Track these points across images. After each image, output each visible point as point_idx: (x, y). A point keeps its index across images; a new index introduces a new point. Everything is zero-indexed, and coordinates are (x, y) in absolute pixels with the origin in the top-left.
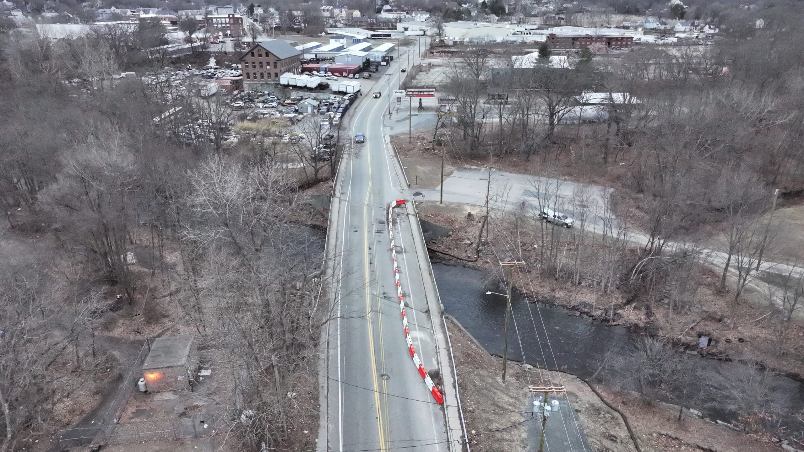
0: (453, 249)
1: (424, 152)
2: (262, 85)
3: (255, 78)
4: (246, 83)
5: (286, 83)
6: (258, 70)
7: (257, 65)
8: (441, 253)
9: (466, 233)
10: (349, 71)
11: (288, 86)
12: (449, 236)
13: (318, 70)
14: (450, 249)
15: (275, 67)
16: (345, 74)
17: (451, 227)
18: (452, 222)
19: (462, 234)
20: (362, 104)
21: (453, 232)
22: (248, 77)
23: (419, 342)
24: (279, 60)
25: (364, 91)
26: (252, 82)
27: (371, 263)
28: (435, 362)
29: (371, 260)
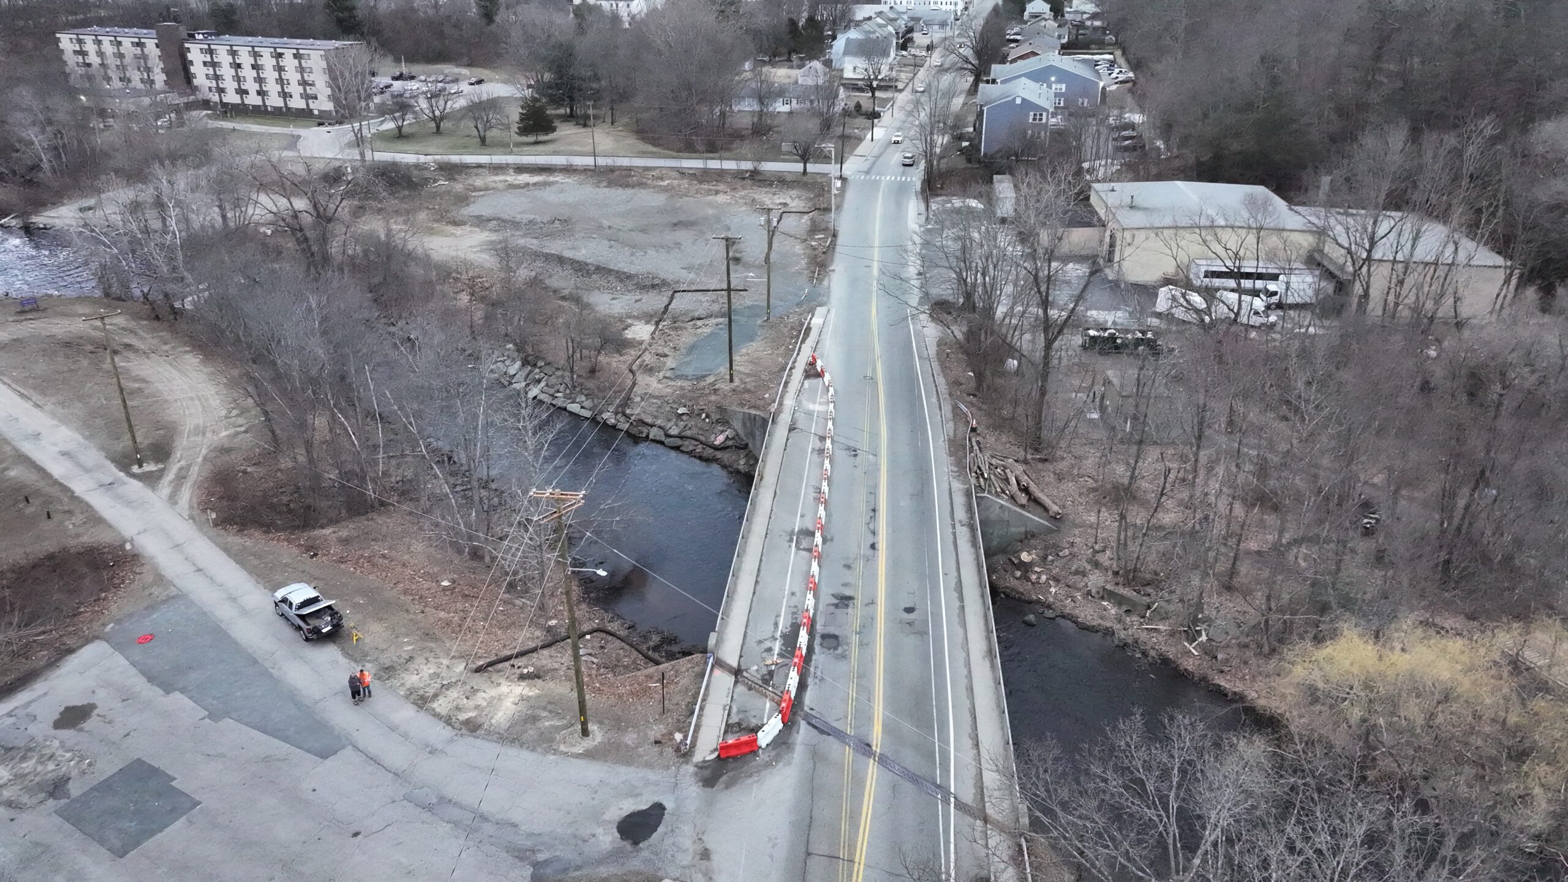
27: (874, 510)
28: (806, 384)
29: (873, 517)
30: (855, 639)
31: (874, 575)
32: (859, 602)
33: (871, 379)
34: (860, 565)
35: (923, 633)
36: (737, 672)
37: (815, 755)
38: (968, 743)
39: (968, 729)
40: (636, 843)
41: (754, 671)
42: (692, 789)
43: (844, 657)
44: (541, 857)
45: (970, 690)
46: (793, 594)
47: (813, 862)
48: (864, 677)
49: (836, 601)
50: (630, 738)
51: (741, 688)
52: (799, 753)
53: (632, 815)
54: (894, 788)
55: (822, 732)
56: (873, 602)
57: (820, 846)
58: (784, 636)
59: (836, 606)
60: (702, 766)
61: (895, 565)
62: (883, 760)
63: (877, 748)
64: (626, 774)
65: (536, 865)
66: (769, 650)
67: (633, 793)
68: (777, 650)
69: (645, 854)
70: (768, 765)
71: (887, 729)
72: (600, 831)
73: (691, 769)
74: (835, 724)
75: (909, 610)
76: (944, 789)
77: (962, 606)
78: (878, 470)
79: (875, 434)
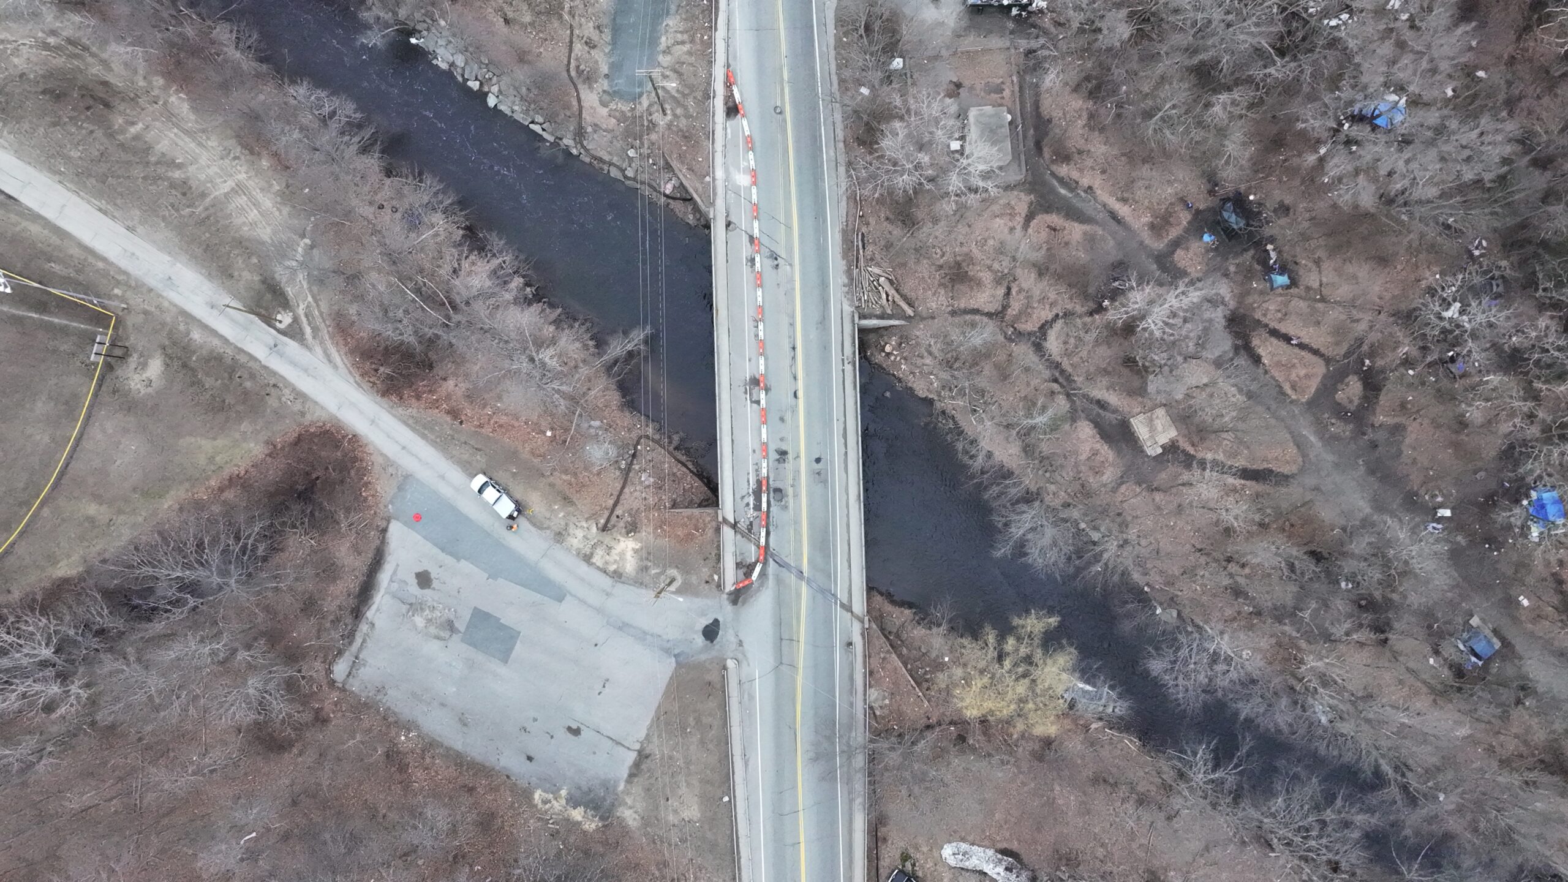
27: (794, 348)
28: (729, 131)
29: (794, 358)
30: (790, 491)
31: (798, 427)
32: (790, 456)
33: (780, 113)
34: (788, 417)
35: (825, 482)
36: (734, 526)
37: (779, 581)
38: (846, 564)
39: (846, 556)
40: (712, 642)
41: (743, 525)
42: (729, 608)
43: (786, 507)
44: (676, 652)
45: (848, 525)
46: (754, 451)
47: (784, 642)
48: (797, 522)
49: (778, 457)
50: (694, 579)
51: (739, 536)
52: (771, 581)
53: (707, 626)
54: (814, 598)
55: (780, 565)
56: (798, 457)
57: (785, 636)
58: (754, 492)
59: (778, 460)
60: (730, 594)
61: (808, 414)
62: (808, 582)
63: (806, 574)
64: (698, 602)
65: (675, 656)
66: (748, 505)
67: (703, 614)
68: (752, 506)
69: (717, 647)
70: (758, 590)
71: (810, 561)
72: (695, 636)
73: (725, 596)
74: (786, 560)
75: (818, 460)
76: (835, 596)
77: (846, 453)
78: (794, 289)
79: (789, 227)
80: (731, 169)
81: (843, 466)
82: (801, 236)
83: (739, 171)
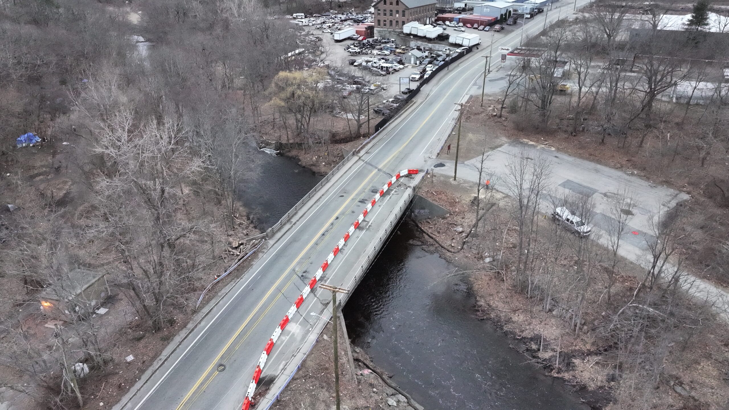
0: (443, 233)
1: (490, 118)
2: (390, 32)
3: (385, 25)
4: (376, 30)
5: (408, 32)
6: (388, 18)
7: (388, 13)
8: (428, 235)
9: (463, 218)
10: (481, 23)
11: (410, 34)
12: (444, 218)
13: (451, 20)
14: (439, 232)
15: (404, 15)
16: (476, 26)
17: (451, 208)
18: (453, 203)
19: (458, 219)
20: (470, 59)
21: (451, 214)
22: (379, 24)
23: (288, 337)
24: (408, 9)
25: (484, 45)
26: (382, 29)
27: (323, 235)
28: (281, 367)
29: (327, 231)
30: (366, 191)
32: (358, 200)
33: (221, 365)
34: (348, 212)
35: (344, 190)
50: (442, 178)
53: (442, 167)
54: (377, 164)
56: (353, 199)
58: (389, 194)
62: (376, 168)
65: (464, 163)
67: (441, 170)
69: (439, 162)
71: (371, 172)
75: (342, 196)
76: (365, 163)
77: (323, 195)
78: (302, 258)
79: (279, 290)
80: (299, 338)
81: (328, 193)
82: (272, 283)
83: (293, 334)
